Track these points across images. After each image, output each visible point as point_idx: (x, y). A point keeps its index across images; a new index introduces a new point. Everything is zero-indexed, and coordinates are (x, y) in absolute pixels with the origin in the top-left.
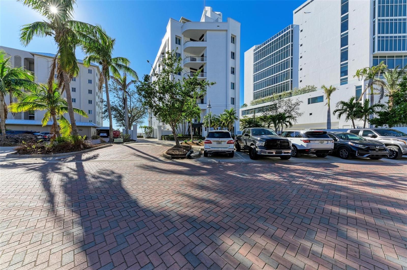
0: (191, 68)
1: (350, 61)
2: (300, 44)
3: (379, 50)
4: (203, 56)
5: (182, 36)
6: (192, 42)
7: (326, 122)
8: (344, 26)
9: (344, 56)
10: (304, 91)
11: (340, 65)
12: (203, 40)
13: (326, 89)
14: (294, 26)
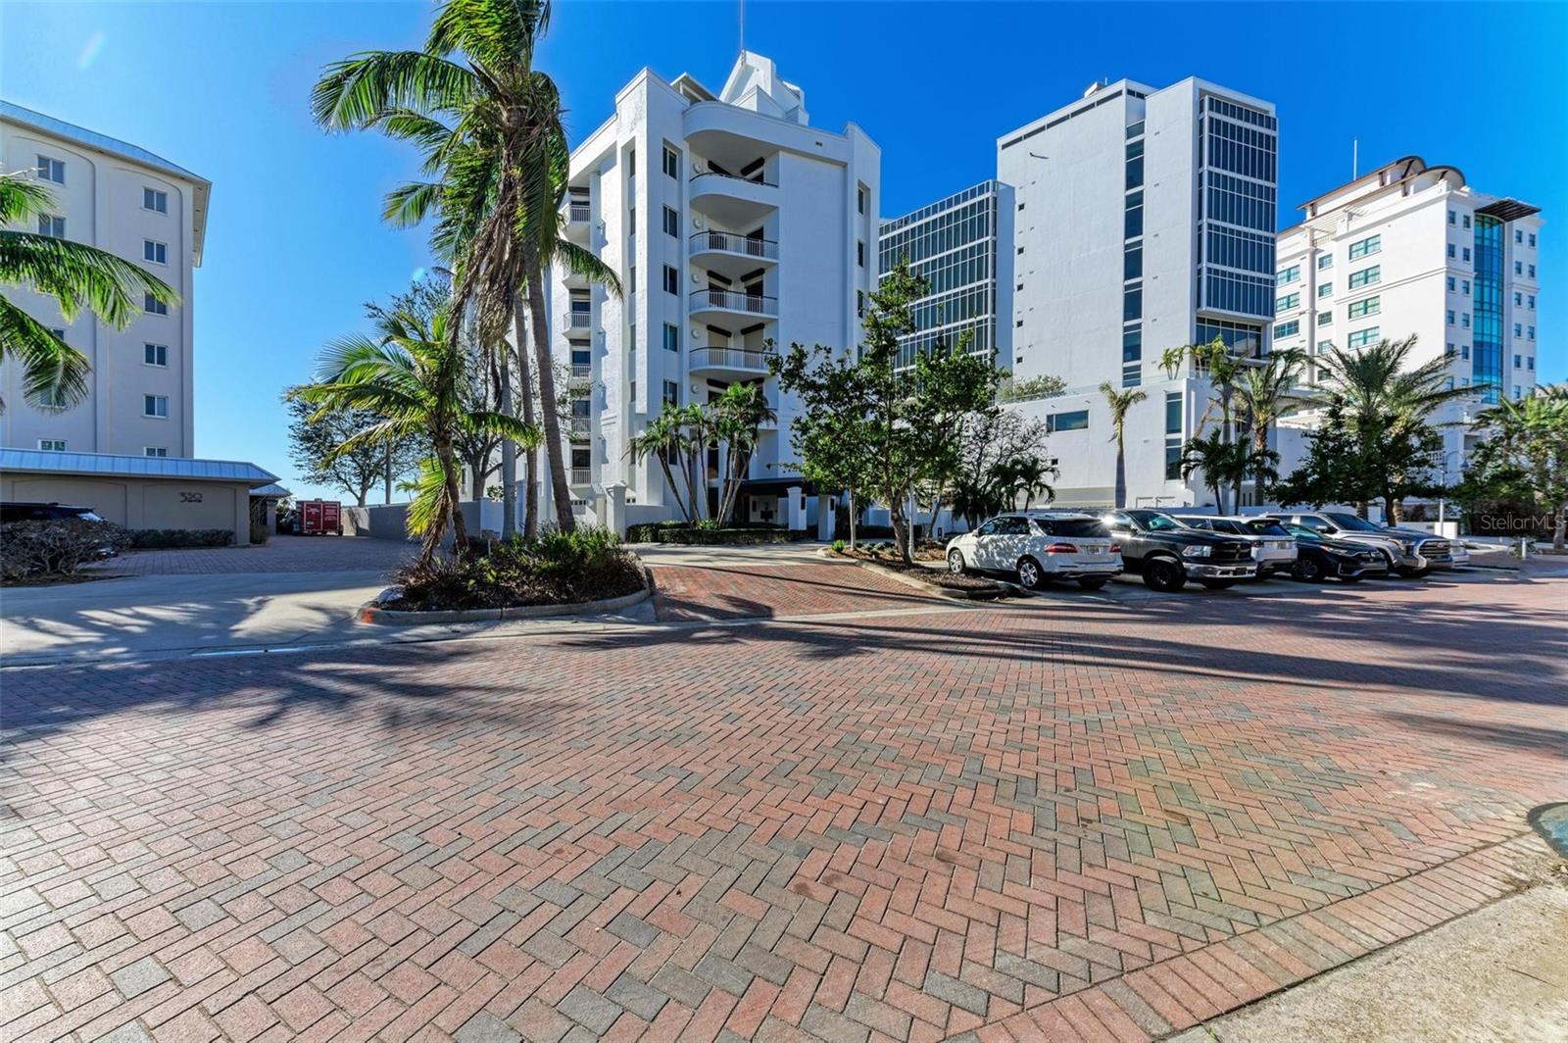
0: (711, 274)
1: (1145, 320)
2: (1018, 246)
3: (1209, 304)
4: (758, 234)
5: (684, 147)
6: (716, 177)
7: (1114, 485)
8: (1134, 223)
9: (1133, 305)
10: (1032, 392)
11: (1121, 330)
12: (759, 179)
13: (1114, 397)
14: (1001, 187)
